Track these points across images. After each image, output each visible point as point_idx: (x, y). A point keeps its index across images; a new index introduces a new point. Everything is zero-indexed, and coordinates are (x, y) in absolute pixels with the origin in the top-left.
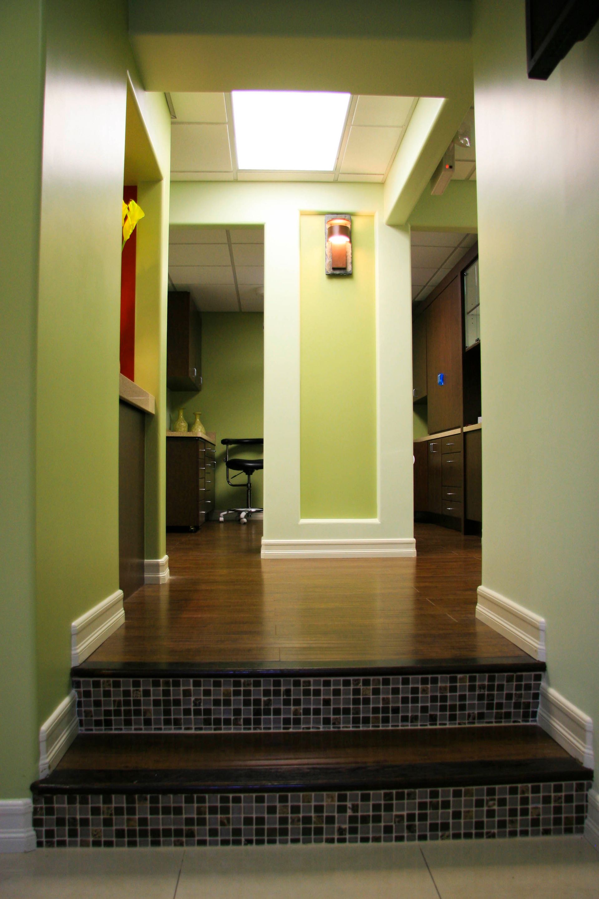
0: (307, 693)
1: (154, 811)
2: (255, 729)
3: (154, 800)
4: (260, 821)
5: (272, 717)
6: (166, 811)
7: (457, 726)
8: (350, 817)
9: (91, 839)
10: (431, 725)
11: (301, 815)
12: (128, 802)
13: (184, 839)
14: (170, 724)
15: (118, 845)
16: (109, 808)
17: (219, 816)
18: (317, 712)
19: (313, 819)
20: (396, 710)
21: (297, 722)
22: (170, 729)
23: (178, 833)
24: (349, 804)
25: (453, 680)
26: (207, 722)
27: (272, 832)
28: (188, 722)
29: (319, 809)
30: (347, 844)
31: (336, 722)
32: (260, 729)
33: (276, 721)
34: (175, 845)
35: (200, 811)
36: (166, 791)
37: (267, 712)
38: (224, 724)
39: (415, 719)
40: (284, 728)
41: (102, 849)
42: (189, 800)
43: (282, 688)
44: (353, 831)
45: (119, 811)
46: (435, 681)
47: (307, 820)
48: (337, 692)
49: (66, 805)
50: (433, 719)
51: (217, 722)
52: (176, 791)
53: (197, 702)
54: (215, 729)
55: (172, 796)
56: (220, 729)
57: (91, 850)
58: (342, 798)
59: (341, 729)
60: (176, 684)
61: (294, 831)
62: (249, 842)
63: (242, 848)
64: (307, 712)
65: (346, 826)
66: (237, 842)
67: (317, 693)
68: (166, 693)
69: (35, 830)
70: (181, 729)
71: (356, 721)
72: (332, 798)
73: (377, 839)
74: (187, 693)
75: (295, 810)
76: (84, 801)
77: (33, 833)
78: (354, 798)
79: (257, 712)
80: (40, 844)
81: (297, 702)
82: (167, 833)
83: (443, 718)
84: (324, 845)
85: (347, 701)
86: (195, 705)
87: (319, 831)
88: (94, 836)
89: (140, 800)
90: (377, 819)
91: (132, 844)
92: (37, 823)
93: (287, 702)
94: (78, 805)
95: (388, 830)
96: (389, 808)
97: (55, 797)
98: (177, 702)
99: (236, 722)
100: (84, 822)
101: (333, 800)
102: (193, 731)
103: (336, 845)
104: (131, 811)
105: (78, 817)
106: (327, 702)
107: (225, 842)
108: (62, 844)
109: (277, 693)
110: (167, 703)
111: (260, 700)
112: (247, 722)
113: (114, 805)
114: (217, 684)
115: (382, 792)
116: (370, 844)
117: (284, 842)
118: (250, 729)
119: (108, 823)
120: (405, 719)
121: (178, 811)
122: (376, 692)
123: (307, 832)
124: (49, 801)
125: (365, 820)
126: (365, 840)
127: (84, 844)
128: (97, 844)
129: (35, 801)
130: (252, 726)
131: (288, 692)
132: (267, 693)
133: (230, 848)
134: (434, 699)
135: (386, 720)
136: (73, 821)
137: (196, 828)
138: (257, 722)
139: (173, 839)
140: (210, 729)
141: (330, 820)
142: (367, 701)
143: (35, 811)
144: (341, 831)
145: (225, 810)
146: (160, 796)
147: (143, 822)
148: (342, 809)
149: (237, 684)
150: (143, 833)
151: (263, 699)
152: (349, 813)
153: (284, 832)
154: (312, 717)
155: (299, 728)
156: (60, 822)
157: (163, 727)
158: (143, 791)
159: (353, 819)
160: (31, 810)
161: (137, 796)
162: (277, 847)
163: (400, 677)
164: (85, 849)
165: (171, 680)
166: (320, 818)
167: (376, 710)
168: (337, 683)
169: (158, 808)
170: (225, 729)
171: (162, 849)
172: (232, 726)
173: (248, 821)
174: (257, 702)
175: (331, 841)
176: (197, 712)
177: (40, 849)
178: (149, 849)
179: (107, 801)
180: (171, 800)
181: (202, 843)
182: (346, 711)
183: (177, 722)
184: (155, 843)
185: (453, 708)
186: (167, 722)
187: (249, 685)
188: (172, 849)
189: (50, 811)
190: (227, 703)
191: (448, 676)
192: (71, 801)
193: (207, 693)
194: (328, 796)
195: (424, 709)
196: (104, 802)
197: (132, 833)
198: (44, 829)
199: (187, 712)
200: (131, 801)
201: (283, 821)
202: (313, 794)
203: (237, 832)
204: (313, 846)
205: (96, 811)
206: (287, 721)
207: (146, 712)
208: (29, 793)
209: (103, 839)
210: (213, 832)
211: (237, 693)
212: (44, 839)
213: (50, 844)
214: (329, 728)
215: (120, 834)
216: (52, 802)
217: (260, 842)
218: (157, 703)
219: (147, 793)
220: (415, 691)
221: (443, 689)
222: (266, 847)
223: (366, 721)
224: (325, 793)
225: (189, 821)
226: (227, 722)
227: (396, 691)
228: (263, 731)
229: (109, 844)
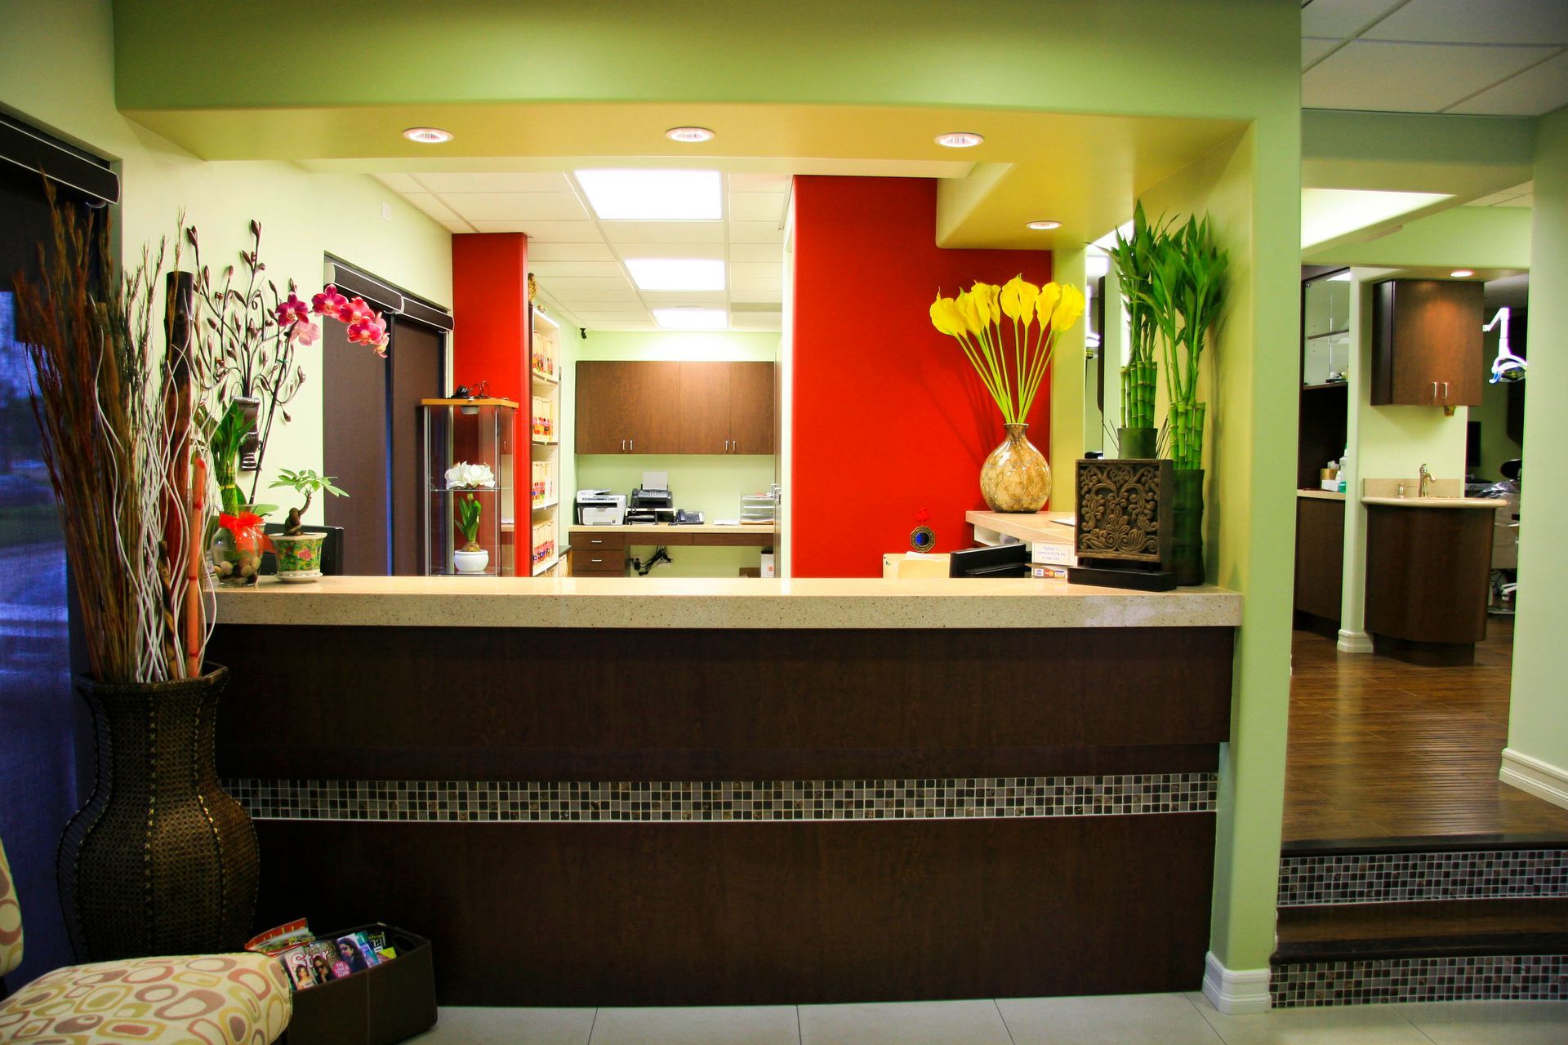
0: (1430, 866)
1: (1368, 974)
2: (1384, 899)
3: (1369, 966)
4: (1451, 980)
5: (1399, 888)
6: (1377, 974)
7: (1558, 897)
8: (1524, 977)
9: (1315, 1000)
10: (1535, 895)
11: (1483, 976)
12: (1347, 968)
13: (1389, 997)
14: (1312, 898)
15: (1336, 1004)
16: (1332, 973)
17: (1418, 977)
18: (1438, 883)
19: (1493, 979)
20: (1505, 882)
21: (1420, 892)
22: (1312, 902)
23: (1385, 992)
24: (1523, 966)
25: (1558, 855)
26: (1344, 895)
27: (1460, 989)
28: (1329, 895)
29: (1498, 970)
30: (1520, 1001)
31: (1453, 892)
32: (1389, 899)
33: (1403, 892)
34: (1382, 1002)
35: (1404, 973)
36: (1378, 957)
37: (1396, 884)
38: (1359, 896)
39: (1521, 889)
40: (1409, 899)
41: (1324, 1008)
42: (1396, 965)
43: (1410, 863)
44: (1525, 989)
45: (1340, 976)
46: (1541, 855)
47: (1488, 979)
48: (1456, 866)
49: (1298, 973)
50: (1537, 889)
51: (1353, 894)
52: (1386, 957)
53: (1337, 878)
54: (1350, 901)
55: (1383, 961)
56: (1355, 901)
57: (1315, 1008)
58: (1518, 961)
59: (1458, 899)
60: (1321, 862)
61: (1478, 989)
62: (1441, 998)
63: (1436, 1003)
64: (1429, 883)
65: (1520, 985)
66: (1431, 999)
67: (1439, 866)
68: (1312, 870)
69: (1272, 995)
70: (1321, 901)
71: (1470, 891)
72: (1510, 960)
73: (1544, 997)
74: (1329, 869)
75: (1480, 971)
76: (1313, 969)
77: (1270, 997)
78: (1528, 961)
79: (1387, 885)
80: (1274, 1006)
81: (1422, 875)
82: (1376, 992)
83: (1546, 889)
84: (1501, 1001)
85: (1464, 874)
86: (1336, 880)
87: (1497, 989)
88: (1318, 997)
89: (1357, 966)
90: (1545, 979)
91: (1348, 1002)
92: (1273, 988)
93: (1413, 875)
94: (1307, 973)
95: (1554, 989)
96: (1556, 970)
97: (1289, 967)
98: (1320, 878)
99: (1369, 894)
100: (1312, 986)
101: (1510, 963)
102: (1331, 904)
103: (1511, 1001)
104: (1350, 975)
105: (1306, 982)
106: (1447, 875)
107: (1422, 999)
108: (1292, 1004)
109: (1405, 867)
110: (1312, 879)
111: (1390, 874)
112: (1378, 893)
113: (1336, 971)
114: (1356, 860)
115: (1551, 956)
116: (1539, 1001)
117: (1469, 998)
118: (1380, 900)
119: (1330, 985)
120: (1512, 889)
121: (1387, 973)
122: (1489, 865)
123: (1487, 989)
124: (1285, 970)
125: (1535, 980)
126: (1534, 997)
127: (1310, 1004)
128: (1319, 1003)
129: (1273, 970)
130: (1382, 898)
131: (1414, 866)
132: (1397, 867)
133: (1426, 1003)
134: (1539, 872)
135: (1496, 890)
136: (1302, 986)
137: (1390, 987)
138: (1387, 893)
139: (1380, 997)
140: (1346, 901)
141: (1507, 980)
142: (1480, 873)
143: (1273, 979)
144: (1516, 989)
145: (1424, 972)
146: (1374, 962)
147: (1358, 983)
148: (1517, 970)
149: (1373, 860)
150: (1358, 994)
151: (1393, 872)
152: (1523, 973)
153: (1469, 990)
154: (1433, 887)
155: (1422, 898)
156: (1292, 987)
157: (1306, 901)
158: (1360, 958)
159: (1526, 979)
160: (1270, 978)
161: (1355, 963)
162: (1464, 1002)
163: (1511, 852)
164: (1310, 1008)
165: (1317, 858)
166: (1499, 978)
167: (1488, 881)
168: (1457, 857)
169: (1371, 972)
170: (1359, 900)
171: (1372, 1006)
172: (1365, 898)
173: (1441, 981)
174: (1388, 875)
175: (1506, 997)
176: (1337, 886)
177: (1275, 1010)
178: (1362, 1006)
179: (1331, 967)
180: (1382, 965)
181: (1403, 1000)
182: (1463, 882)
183: (1318, 896)
184: (1367, 1001)
185: (1555, 880)
186: (1310, 896)
187: (1382, 860)
188: (1380, 1005)
189: (1284, 978)
190: (1363, 877)
191: (1553, 851)
192: (1302, 969)
193: (1346, 868)
194: (1507, 959)
195: (1530, 881)
196: (1329, 969)
197: (1348, 993)
198: (1278, 993)
199: (1328, 886)
200: (1350, 967)
201: (1469, 980)
202: (1494, 957)
203: (1432, 990)
204: (1492, 1001)
205: (1321, 976)
206: (1411, 892)
207: (1292, 888)
208: (1268, 964)
209: (1324, 999)
210: (1413, 991)
211: (1372, 868)
212: (1277, 1002)
213: (1282, 1005)
214: (1447, 898)
215: (1339, 994)
216: (1287, 971)
217: (1449, 998)
218: (1303, 879)
219: (1363, 959)
220: (1523, 864)
221: (1548, 863)
222: (1455, 1002)
223: (1479, 891)
224: (1504, 957)
225: (1395, 982)
226: (1361, 894)
227: (1506, 864)
228: (1391, 901)
229: (1329, 1003)
